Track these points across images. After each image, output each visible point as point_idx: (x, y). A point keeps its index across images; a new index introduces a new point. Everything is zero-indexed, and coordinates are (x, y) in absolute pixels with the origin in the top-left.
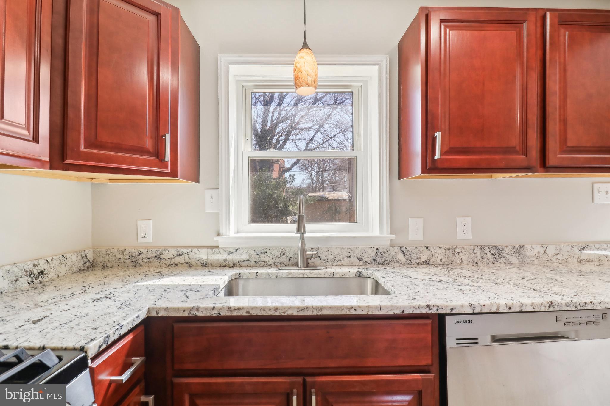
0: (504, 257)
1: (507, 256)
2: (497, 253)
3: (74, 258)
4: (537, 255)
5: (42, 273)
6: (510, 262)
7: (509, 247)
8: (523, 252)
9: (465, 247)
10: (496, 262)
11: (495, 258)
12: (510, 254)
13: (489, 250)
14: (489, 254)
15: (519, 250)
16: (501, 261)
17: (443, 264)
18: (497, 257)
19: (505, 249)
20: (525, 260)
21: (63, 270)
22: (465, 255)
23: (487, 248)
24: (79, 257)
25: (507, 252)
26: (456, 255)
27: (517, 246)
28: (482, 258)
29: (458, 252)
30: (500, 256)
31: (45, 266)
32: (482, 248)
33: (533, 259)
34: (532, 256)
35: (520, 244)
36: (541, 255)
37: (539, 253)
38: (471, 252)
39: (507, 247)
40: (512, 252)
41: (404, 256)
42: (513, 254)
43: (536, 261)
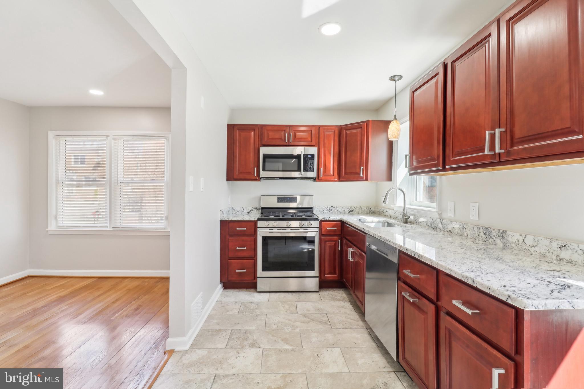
0: (492, 239)
1: (494, 238)
2: (487, 234)
3: (365, 208)
4: (517, 242)
5: (353, 210)
6: (496, 243)
7: (496, 231)
8: (505, 237)
9: (469, 225)
10: (487, 241)
11: (486, 237)
12: (496, 237)
13: (483, 230)
14: (482, 233)
15: (503, 234)
16: (490, 241)
17: (458, 235)
18: (488, 237)
19: (493, 231)
20: (507, 245)
21: (361, 211)
22: (469, 231)
23: (481, 228)
24: (368, 208)
25: (494, 234)
26: (465, 229)
27: (501, 231)
28: (478, 236)
29: (465, 228)
30: (490, 237)
31: (354, 209)
32: (479, 227)
33: (513, 245)
34: (513, 243)
35: (503, 230)
36: (520, 243)
37: (518, 241)
38: (472, 229)
39: (494, 230)
40: (498, 236)
41: (442, 225)
42: (498, 237)
43: (516, 248)
